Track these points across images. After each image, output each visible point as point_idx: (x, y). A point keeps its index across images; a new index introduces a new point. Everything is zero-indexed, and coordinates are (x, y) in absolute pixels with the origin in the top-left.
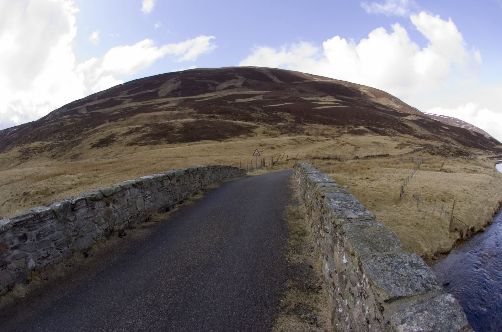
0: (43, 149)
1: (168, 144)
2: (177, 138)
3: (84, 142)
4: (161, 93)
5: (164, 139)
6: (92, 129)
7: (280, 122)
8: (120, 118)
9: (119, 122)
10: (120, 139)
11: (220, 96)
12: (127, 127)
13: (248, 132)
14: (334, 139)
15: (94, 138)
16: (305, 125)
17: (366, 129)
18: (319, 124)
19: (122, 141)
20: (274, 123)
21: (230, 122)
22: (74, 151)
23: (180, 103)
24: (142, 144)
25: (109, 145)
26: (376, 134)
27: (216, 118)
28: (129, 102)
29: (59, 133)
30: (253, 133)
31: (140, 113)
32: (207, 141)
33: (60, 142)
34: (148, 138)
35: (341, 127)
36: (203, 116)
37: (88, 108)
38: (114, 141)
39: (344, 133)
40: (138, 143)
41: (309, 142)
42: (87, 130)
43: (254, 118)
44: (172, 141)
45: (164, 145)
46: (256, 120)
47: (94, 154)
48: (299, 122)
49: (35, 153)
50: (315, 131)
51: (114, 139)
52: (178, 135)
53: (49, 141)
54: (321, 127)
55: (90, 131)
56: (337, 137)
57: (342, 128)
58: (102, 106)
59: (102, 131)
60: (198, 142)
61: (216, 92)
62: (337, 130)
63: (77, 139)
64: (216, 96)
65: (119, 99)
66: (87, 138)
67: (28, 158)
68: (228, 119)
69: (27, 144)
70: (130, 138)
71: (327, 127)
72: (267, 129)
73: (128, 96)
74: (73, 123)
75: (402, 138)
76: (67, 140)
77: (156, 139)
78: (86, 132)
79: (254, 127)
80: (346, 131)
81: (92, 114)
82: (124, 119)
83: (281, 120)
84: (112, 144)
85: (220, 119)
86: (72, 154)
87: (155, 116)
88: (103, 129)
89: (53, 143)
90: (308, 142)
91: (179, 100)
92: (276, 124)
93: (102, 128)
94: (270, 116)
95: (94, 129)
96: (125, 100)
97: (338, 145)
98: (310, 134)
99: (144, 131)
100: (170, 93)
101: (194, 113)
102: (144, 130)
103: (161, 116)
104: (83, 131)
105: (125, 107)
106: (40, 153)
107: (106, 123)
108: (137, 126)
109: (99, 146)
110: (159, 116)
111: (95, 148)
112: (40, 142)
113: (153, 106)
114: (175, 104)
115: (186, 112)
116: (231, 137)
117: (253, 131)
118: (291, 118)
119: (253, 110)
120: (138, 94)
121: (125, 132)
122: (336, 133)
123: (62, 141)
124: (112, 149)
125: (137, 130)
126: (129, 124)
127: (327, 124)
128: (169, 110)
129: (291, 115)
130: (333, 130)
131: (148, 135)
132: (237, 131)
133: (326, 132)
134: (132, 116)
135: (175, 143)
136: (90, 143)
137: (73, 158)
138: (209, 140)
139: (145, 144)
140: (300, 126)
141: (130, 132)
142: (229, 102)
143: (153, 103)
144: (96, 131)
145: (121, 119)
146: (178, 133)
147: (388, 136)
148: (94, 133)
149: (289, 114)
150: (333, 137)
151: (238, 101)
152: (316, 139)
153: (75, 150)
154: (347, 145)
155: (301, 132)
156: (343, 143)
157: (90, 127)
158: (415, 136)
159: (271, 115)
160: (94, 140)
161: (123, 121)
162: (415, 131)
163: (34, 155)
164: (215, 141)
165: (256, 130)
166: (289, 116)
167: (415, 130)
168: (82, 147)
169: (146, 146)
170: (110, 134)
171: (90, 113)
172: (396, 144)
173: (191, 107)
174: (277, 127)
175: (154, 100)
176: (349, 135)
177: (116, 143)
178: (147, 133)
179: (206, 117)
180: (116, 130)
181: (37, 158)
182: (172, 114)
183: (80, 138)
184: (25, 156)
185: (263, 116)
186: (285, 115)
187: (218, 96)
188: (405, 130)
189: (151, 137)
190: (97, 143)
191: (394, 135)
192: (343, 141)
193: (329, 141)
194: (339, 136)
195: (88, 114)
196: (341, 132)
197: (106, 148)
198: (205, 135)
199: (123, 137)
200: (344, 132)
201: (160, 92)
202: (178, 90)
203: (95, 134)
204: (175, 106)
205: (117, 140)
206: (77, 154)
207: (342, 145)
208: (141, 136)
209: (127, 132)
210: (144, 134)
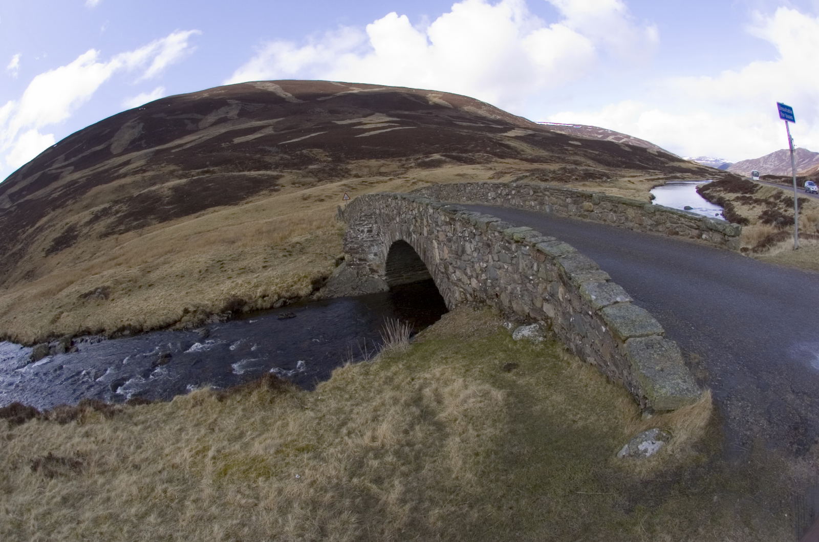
1: (160, 222)
2: (169, 211)
3: (31, 249)
4: (115, 149)
5: (152, 217)
6: (31, 228)
7: (311, 164)
8: (67, 200)
9: (69, 208)
10: (85, 231)
11: (208, 138)
12: (87, 212)
13: (270, 185)
14: (399, 178)
15: (45, 239)
16: (348, 163)
17: (443, 158)
18: (370, 158)
19: (89, 234)
20: (303, 167)
21: (240, 175)
22: (23, 268)
23: (149, 158)
24: (121, 232)
25: (72, 245)
26: (459, 163)
27: (213, 172)
28: (70, 173)
30: (277, 185)
31: (95, 186)
32: (216, 208)
34: (127, 220)
35: (404, 159)
36: (193, 173)
37: (12, 197)
38: (77, 236)
39: (411, 167)
40: (116, 230)
41: (366, 185)
42: (24, 232)
43: (270, 164)
44: (165, 218)
45: (156, 226)
46: (274, 166)
47: (57, 262)
48: (338, 160)
50: (366, 170)
51: (76, 233)
52: (171, 207)
54: (373, 163)
55: (31, 231)
56: (402, 174)
57: (407, 160)
58: (31, 188)
59: (50, 227)
60: (203, 212)
61: (199, 132)
62: (398, 164)
63: (15, 250)
64: (200, 138)
65: (54, 171)
66: (33, 242)
68: (231, 171)
70: (100, 226)
71: (382, 162)
72: (296, 177)
73: (67, 163)
75: (501, 164)
77: (140, 219)
78: (25, 235)
79: (277, 177)
80: (413, 165)
81: (19, 205)
82: (74, 201)
83: (311, 160)
84: (75, 241)
85: (219, 173)
86: (21, 273)
87: (120, 186)
88: (50, 224)
90: (365, 187)
91: (146, 154)
92: (306, 168)
93: (46, 223)
94: (294, 158)
95: (35, 227)
96: (63, 170)
97: (409, 185)
98: (360, 175)
99: (117, 212)
100: (129, 146)
101: (178, 171)
102: (116, 210)
103: (130, 184)
104: (18, 234)
105: (66, 182)
107: (49, 213)
108: (102, 207)
109: (57, 250)
110: (126, 184)
111: (53, 255)
113: (110, 172)
114: (142, 162)
115: (165, 172)
116: (248, 197)
117: (277, 183)
118: (326, 156)
119: (264, 152)
120: (80, 156)
121: (87, 219)
122: (397, 169)
124: (79, 248)
125: (105, 212)
126: (87, 207)
127: (381, 158)
128: (138, 173)
129: (325, 150)
130: (393, 165)
131: (125, 217)
132: (255, 187)
133: (383, 170)
134: (84, 193)
135: (171, 220)
136: (40, 249)
138: (217, 206)
139: (127, 230)
140: (343, 166)
141: (96, 218)
142: (223, 144)
143: (106, 167)
144: (41, 229)
145: (70, 202)
146: (169, 203)
147: (479, 163)
148: (38, 232)
149: (321, 151)
150: (397, 175)
151: (237, 140)
152: (375, 181)
153: (24, 266)
154: (420, 183)
155: (346, 174)
156: (414, 181)
157: (27, 225)
158: (522, 159)
159: (294, 156)
160: (45, 243)
161: (74, 203)
162: (522, 153)
164: (227, 206)
165: (281, 181)
166: (321, 153)
167: (523, 151)
169: (131, 233)
170: (66, 228)
171: (16, 205)
172: (491, 173)
173: (169, 162)
174: (310, 172)
175: (107, 162)
176: (418, 169)
177: (83, 239)
178: (122, 214)
179: (198, 174)
180: (72, 219)
182: (146, 178)
183: (19, 246)
185: (282, 159)
186: (314, 152)
187: (205, 137)
188: (504, 151)
189: (132, 218)
190: (52, 246)
191: (488, 161)
192: (414, 179)
193: (395, 181)
194: (405, 173)
195: (14, 207)
196: (406, 166)
197: (68, 250)
198: (210, 199)
199: (88, 228)
200: (410, 165)
201: (113, 147)
202: (140, 139)
203: (43, 234)
204: (144, 165)
205: (82, 234)
206: (28, 270)
207: (413, 183)
208: (117, 219)
209: (91, 219)
210: (120, 217)
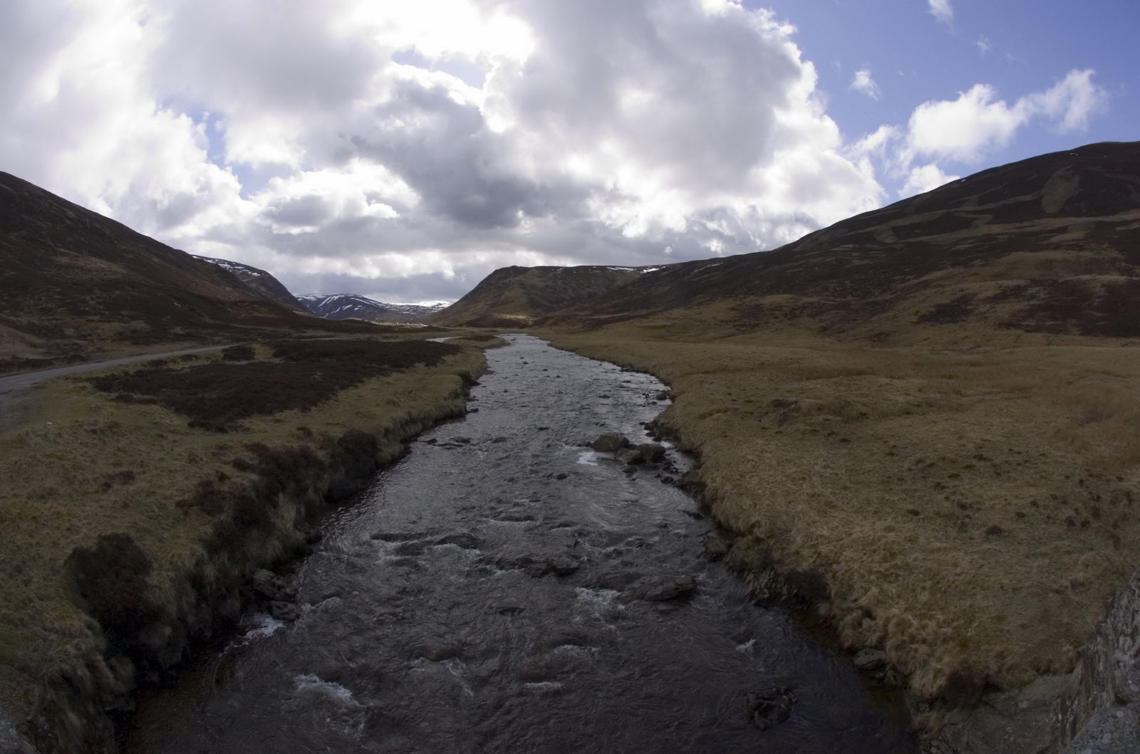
0: (798, 312)
2: (1097, 321)
3: (899, 306)
4: (1048, 206)
5: (1074, 321)
6: (915, 278)
8: (976, 259)
9: (974, 270)
10: (983, 308)
12: (993, 283)
15: (924, 300)
19: (987, 315)
22: (877, 325)
23: (1090, 231)
24: (1029, 328)
25: (958, 322)
28: (987, 223)
29: (835, 281)
31: (1016, 251)
33: (838, 300)
34: (1041, 314)
37: (897, 231)
38: (971, 311)
42: (903, 281)
44: (1090, 330)
45: (1075, 338)
47: (925, 337)
49: (776, 318)
51: (970, 307)
52: (1099, 314)
53: (811, 297)
55: (912, 282)
58: (929, 227)
59: (941, 286)
63: (880, 298)
66: (908, 299)
67: (757, 325)
69: (752, 297)
70: (1004, 310)
73: (982, 207)
74: (866, 261)
76: (858, 299)
77: (1058, 319)
78: (902, 285)
81: (908, 246)
82: (983, 263)
84: (965, 318)
86: (871, 330)
87: (1047, 260)
88: (941, 283)
89: (823, 302)
91: (1086, 224)
93: (937, 279)
95: (920, 280)
96: (977, 216)
99: (1032, 297)
100: (1065, 206)
101: (1120, 261)
102: (1031, 294)
103: (1059, 262)
104: (894, 281)
105: (980, 234)
106: (789, 319)
107: (945, 268)
108: (1016, 282)
109: (937, 320)
110: (1056, 261)
111: (928, 325)
112: (789, 296)
114: (1081, 234)
115: (1106, 257)
120: (1000, 203)
121: (990, 293)
123: (844, 300)
124: (965, 330)
125: (1017, 292)
126: (998, 276)
128: (1072, 249)
131: (1041, 308)
134: (1001, 255)
135: (1095, 336)
136: (914, 310)
137: (875, 339)
139: (1037, 329)
141: (1003, 296)
144: (926, 285)
145: (978, 262)
146: (1098, 308)
148: (920, 288)
157: (910, 273)
160: (922, 304)
161: (982, 266)
163: (772, 320)
168: (895, 317)
169: (1039, 335)
170: (959, 295)
171: (904, 243)
177: (975, 319)
178: (1038, 302)
180: (971, 286)
181: (782, 329)
183: (888, 296)
184: (748, 322)
189: (1048, 314)
190: (932, 313)
195: (900, 245)
197: (952, 326)
199: (988, 306)
203: (925, 292)
205: (976, 312)
206: (884, 331)
208: (1027, 307)
209: (996, 295)
210: (1033, 305)
